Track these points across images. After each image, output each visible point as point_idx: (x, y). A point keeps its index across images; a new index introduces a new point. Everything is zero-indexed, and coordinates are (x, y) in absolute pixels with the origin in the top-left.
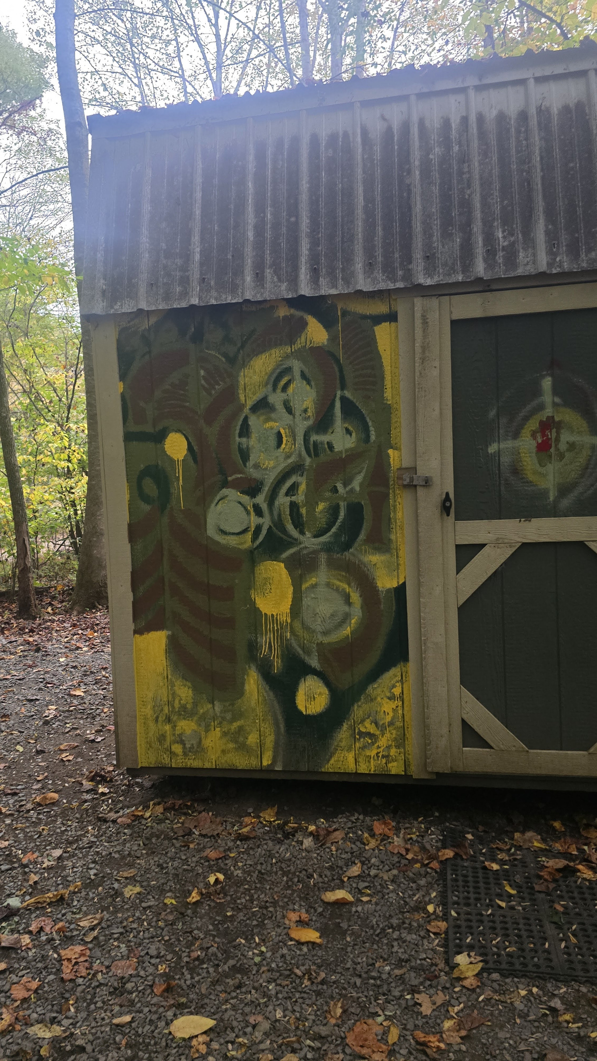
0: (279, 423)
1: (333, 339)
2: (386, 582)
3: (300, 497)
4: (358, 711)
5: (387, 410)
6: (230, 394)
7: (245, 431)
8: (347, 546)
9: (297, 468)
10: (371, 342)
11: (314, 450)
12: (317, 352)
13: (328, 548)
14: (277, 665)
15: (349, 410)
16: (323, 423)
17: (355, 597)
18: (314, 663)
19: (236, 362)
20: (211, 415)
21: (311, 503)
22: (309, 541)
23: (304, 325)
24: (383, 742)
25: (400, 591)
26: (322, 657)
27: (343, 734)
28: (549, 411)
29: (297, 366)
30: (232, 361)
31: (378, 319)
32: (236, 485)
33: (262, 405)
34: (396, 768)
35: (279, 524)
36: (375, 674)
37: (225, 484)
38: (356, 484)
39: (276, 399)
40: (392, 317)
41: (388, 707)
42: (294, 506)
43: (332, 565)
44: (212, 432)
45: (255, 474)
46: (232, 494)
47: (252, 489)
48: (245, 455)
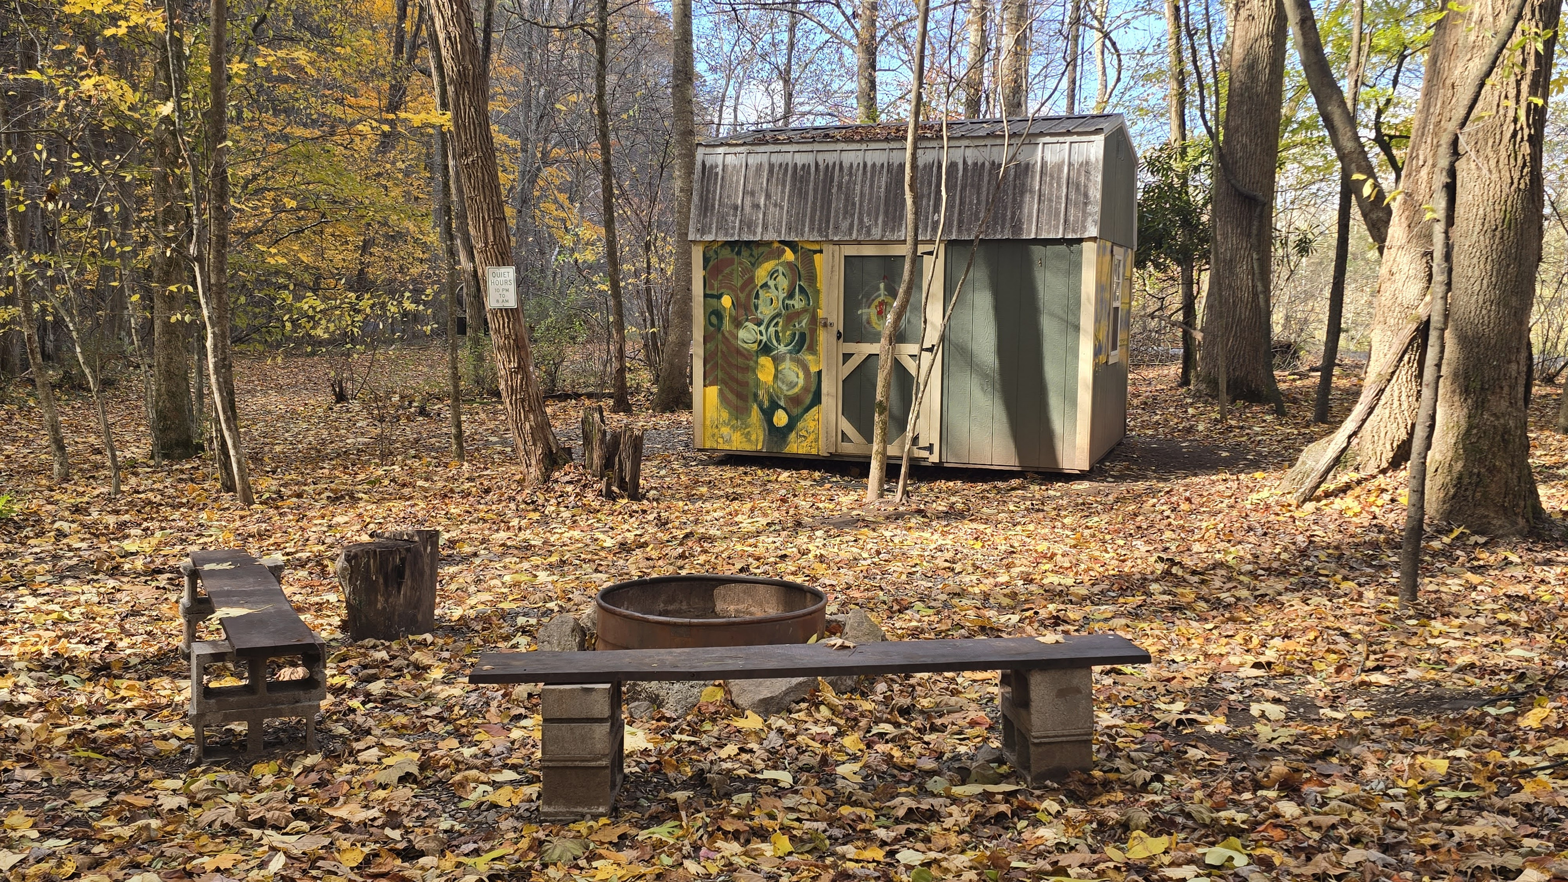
0: (773, 293)
1: (796, 259)
2: (814, 369)
3: (779, 329)
4: (800, 425)
5: (817, 292)
6: (752, 279)
7: (757, 297)
8: (799, 351)
9: (778, 315)
10: (812, 262)
11: (786, 307)
12: (789, 264)
13: (790, 352)
14: (766, 404)
15: (802, 290)
16: (791, 296)
17: (801, 375)
18: (782, 404)
19: (755, 264)
20: (742, 288)
21: (784, 332)
22: (782, 349)
23: (784, 251)
24: (809, 440)
25: (820, 373)
26: (786, 402)
27: (793, 435)
28: (882, 298)
29: (781, 269)
30: (753, 265)
31: (815, 252)
32: (751, 321)
33: (765, 285)
34: (814, 451)
35: (770, 339)
36: (807, 409)
37: (747, 320)
38: (803, 324)
39: (771, 283)
40: (821, 251)
41: (812, 424)
42: (776, 332)
43: (792, 359)
44: (742, 296)
45: (760, 316)
46: (750, 325)
47: (759, 324)
48: (756, 308)
